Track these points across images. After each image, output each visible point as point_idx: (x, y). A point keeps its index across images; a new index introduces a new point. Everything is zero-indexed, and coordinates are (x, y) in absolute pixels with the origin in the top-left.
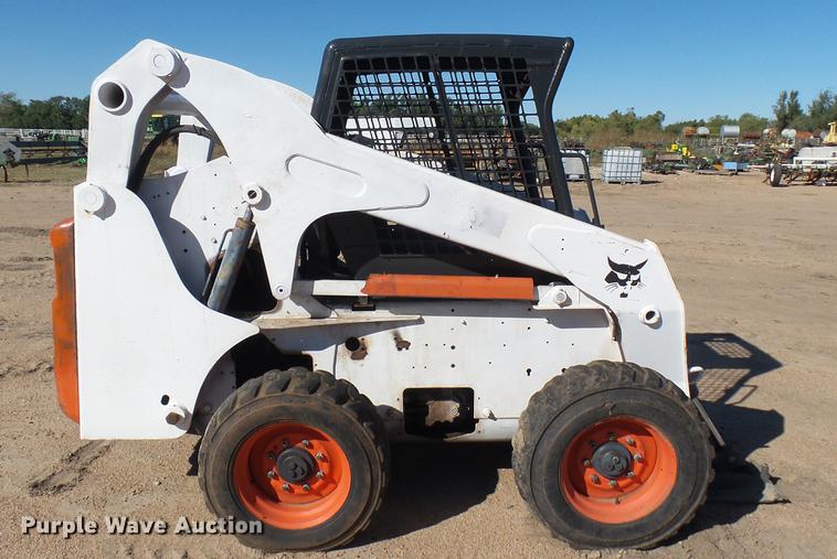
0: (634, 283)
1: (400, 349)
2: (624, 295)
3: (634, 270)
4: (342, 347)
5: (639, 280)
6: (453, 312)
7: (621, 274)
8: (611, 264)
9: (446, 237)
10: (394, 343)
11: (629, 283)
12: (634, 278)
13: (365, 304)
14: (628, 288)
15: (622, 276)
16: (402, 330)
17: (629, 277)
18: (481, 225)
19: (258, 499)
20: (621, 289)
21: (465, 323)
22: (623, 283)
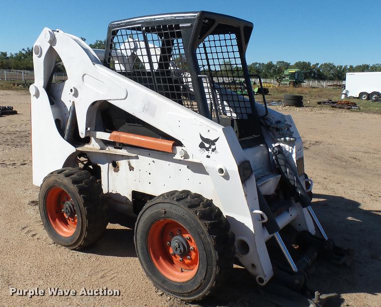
0: (213, 150)
1: (130, 170)
2: (208, 157)
3: (212, 142)
4: (111, 164)
5: (215, 149)
6: (149, 155)
7: (207, 144)
8: (201, 137)
9: (134, 115)
10: (128, 167)
11: (210, 150)
12: (213, 147)
13: (118, 145)
14: (210, 153)
15: (207, 145)
16: (131, 160)
17: (210, 146)
18: (146, 110)
19: (57, 220)
20: (206, 153)
21: (154, 162)
22: (207, 149)
